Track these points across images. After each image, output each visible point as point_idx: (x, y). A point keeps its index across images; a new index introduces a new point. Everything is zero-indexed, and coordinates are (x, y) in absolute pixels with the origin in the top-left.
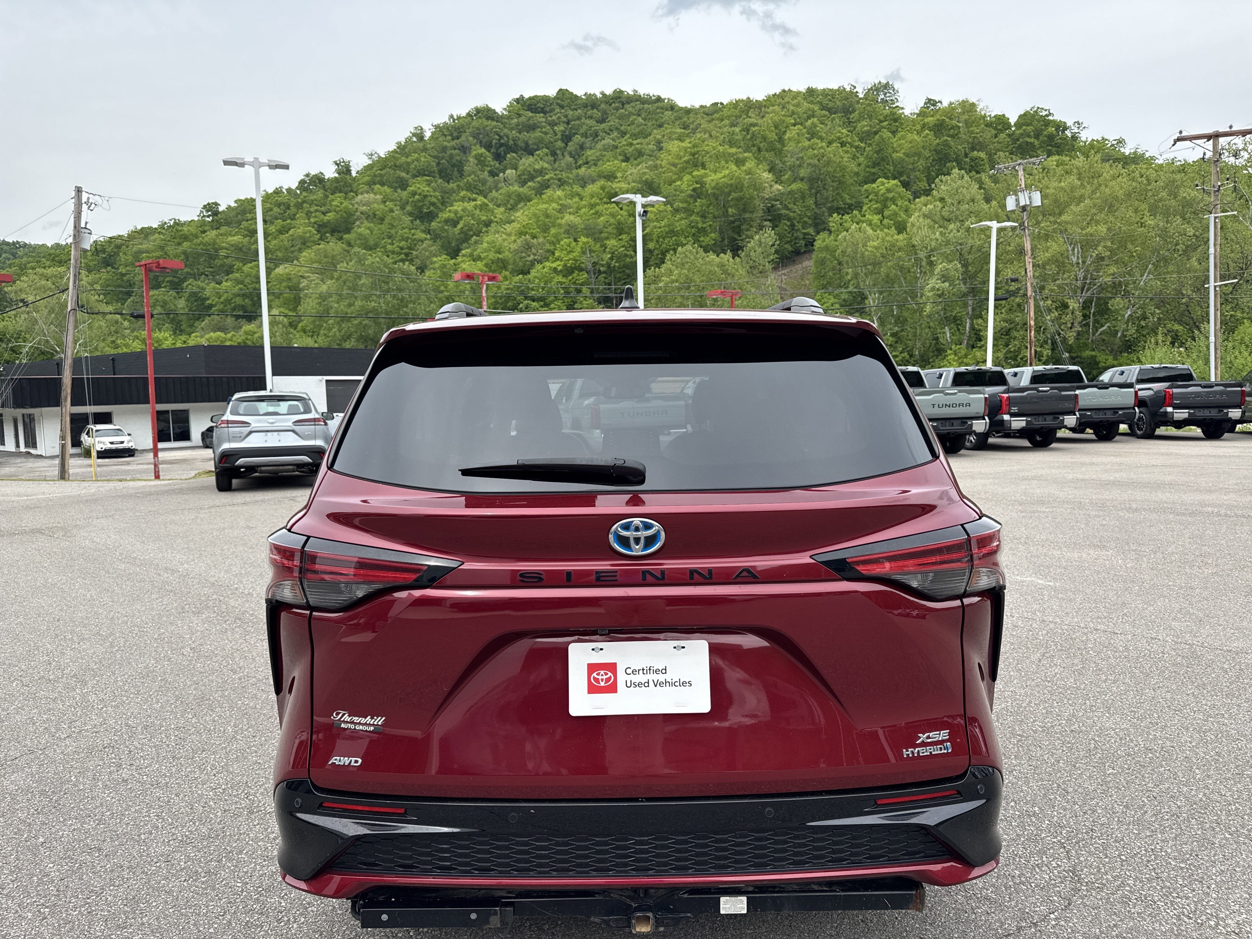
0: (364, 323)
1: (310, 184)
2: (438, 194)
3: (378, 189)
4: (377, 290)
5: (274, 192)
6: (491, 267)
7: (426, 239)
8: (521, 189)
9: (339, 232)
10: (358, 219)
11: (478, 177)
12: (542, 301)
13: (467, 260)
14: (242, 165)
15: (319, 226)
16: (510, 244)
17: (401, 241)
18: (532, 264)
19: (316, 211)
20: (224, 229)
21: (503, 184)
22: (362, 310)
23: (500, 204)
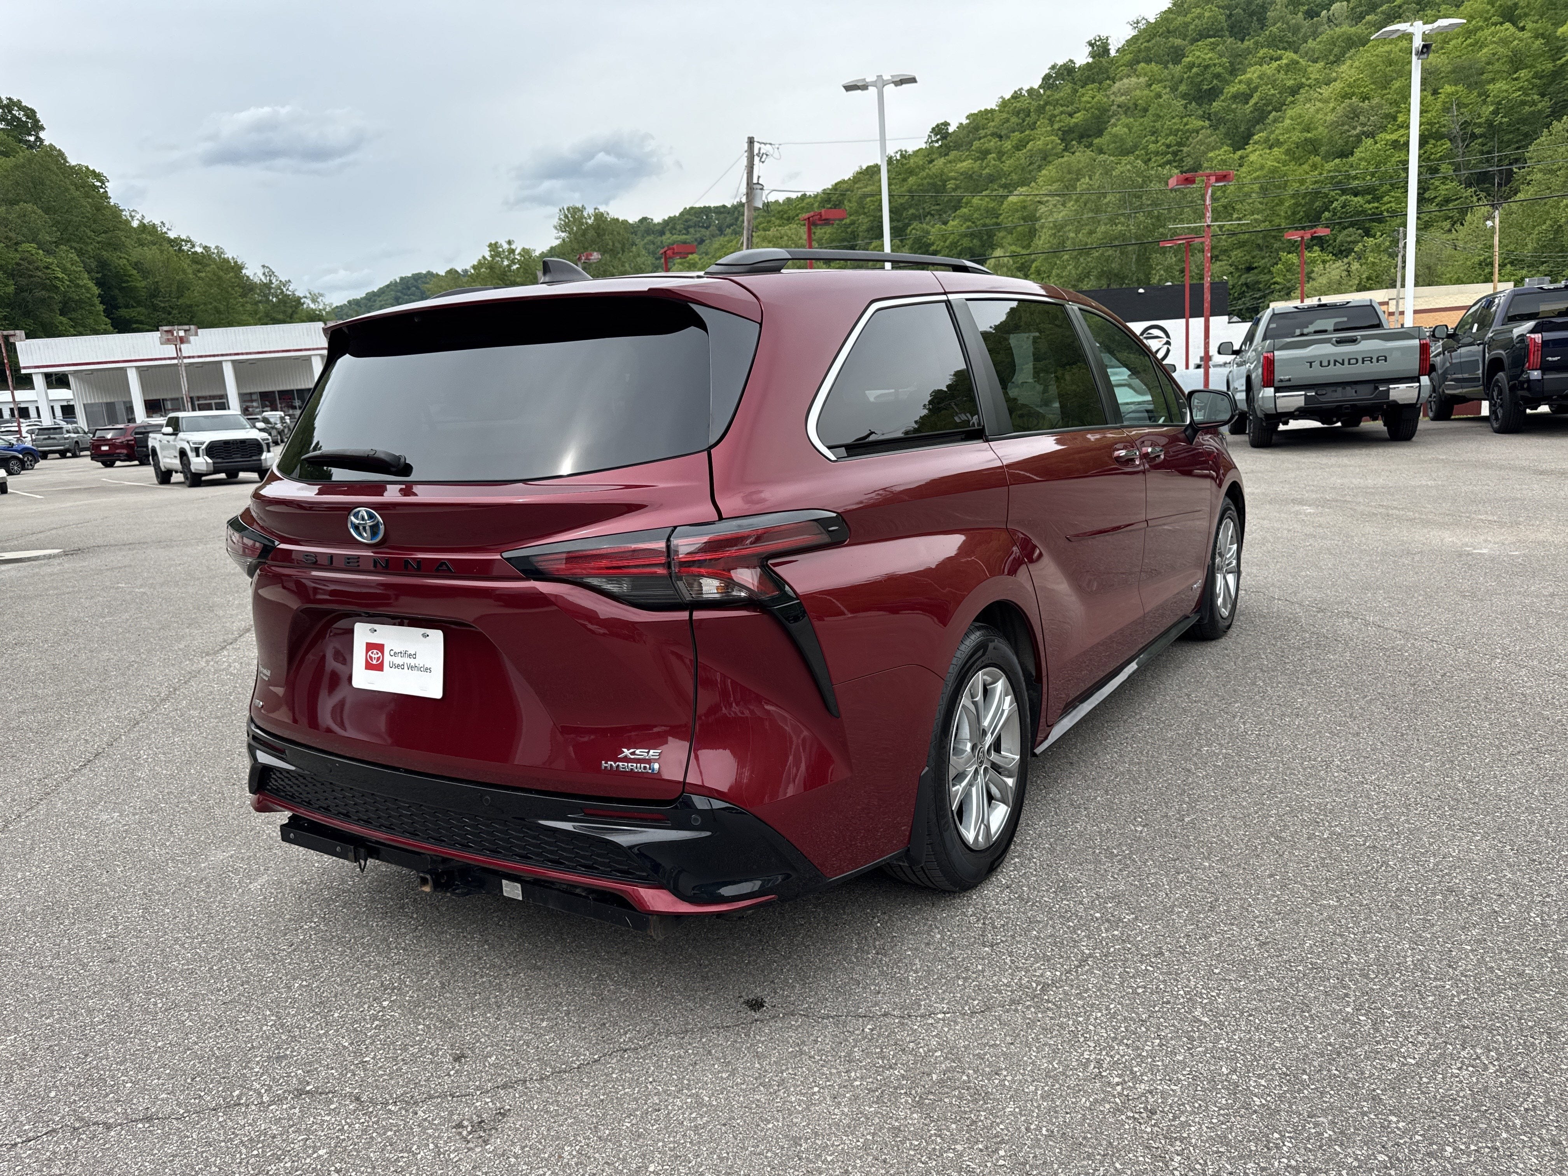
0: (1106, 254)
1: (1056, 79)
2: (1225, 60)
3: (1143, 69)
4: (1125, 208)
5: (1013, 97)
6: (1294, 153)
7: (1203, 128)
8: (1353, 29)
9: (1089, 136)
10: (1114, 115)
11: (1287, 24)
12: (1370, 194)
13: (1260, 147)
14: (864, 87)
15: (1065, 133)
16: (1326, 114)
17: (1167, 135)
18: (1359, 140)
19: (1062, 113)
20: (953, 154)
21: (1326, 27)
22: (1105, 238)
23: (1318, 58)
